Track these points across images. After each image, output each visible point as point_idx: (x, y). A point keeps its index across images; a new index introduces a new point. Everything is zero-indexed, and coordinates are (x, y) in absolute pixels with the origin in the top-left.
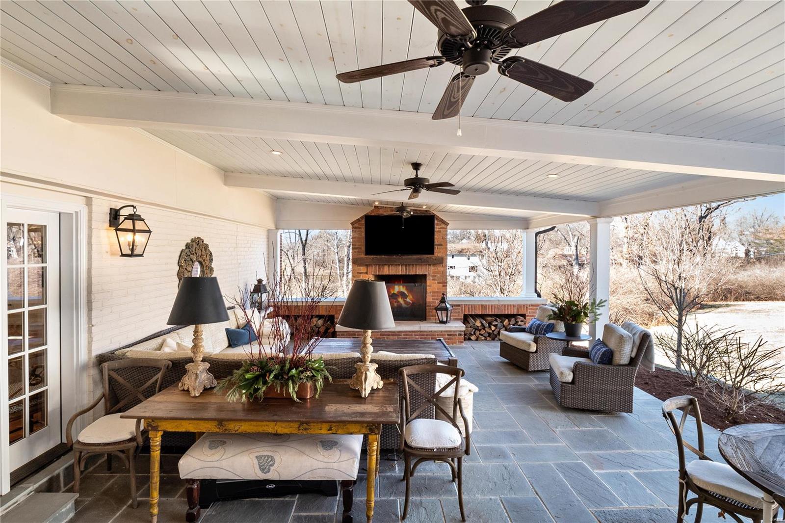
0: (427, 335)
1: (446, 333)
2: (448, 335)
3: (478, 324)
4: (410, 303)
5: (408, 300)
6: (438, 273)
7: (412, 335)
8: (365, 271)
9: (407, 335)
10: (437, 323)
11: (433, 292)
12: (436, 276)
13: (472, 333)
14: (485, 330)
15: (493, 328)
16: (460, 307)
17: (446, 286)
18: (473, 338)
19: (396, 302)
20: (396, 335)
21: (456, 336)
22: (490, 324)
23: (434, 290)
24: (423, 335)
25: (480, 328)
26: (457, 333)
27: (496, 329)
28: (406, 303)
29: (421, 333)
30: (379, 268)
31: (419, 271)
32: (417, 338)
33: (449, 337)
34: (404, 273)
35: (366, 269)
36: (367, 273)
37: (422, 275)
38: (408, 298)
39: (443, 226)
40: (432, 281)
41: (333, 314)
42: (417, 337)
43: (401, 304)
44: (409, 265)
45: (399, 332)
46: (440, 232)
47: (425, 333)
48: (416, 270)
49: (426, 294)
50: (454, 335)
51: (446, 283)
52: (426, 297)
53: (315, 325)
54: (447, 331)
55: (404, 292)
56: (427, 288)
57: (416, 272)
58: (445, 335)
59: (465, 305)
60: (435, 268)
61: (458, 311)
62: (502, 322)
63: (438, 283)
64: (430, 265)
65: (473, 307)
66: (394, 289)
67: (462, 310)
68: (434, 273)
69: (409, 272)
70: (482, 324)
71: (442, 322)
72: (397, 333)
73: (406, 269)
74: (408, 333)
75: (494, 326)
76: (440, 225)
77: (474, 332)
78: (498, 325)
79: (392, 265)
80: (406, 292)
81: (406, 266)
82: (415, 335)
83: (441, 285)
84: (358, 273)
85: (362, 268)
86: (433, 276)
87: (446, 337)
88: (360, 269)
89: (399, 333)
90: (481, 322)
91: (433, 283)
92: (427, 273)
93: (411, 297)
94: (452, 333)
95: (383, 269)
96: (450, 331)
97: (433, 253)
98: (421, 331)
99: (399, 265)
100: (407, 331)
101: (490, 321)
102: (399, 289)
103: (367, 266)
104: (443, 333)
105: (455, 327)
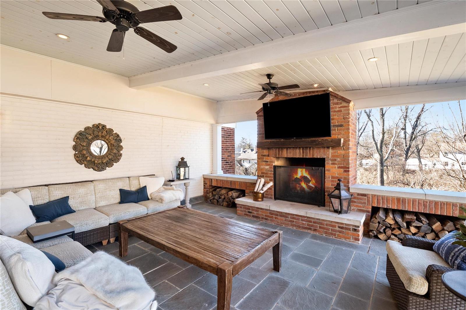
0: (314, 222)
1: (337, 225)
2: (339, 227)
3: (390, 220)
4: (313, 187)
5: (311, 184)
6: (338, 157)
7: (298, 219)
8: (267, 154)
9: (293, 218)
10: (330, 211)
11: (333, 177)
12: (335, 160)
13: (382, 230)
14: (400, 230)
15: (413, 230)
16: (366, 197)
17: (349, 171)
18: (381, 236)
19: (299, 187)
20: (284, 216)
21: (350, 230)
22: (409, 224)
23: (334, 175)
24: (311, 222)
25: (393, 226)
26: (351, 227)
27: (419, 232)
28: (309, 187)
29: (308, 219)
30: (279, 151)
31: (317, 154)
32: (303, 224)
33: (340, 230)
34: (301, 157)
35: (268, 152)
36: (268, 156)
37: (320, 158)
38: (310, 183)
39: (344, 104)
40: (331, 166)
41: (245, 189)
42: (304, 222)
43: (304, 188)
44: (307, 148)
45: (286, 213)
46: (340, 111)
47: (313, 220)
48: (313, 153)
49: (325, 179)
50: (346, 229)
51: (348, 168)
52: (325, 182)
53: (231, 197)
54: (338, 223)
55: (307, 177)
56: (326, 172)
57: (313, 155)
58: (335, 226)
59: (374, 196)
60: (335, 151)
61: (363, 201)
62: (430, 225)
63: (339, 167)
64: (328, 148)
65: (387, 199)
66: (297, 173)
67: (368, 201)
68: (333, 156)
69: (307, 155)
70: (396, 222)
71: (336, 211)
72: (284, 215)
73: (303, 152)
74: (295, 216)
75: (416, 227)
76: (341, 103)
77: (384, 230)
78: (423, 228)
79: (290, 148)
80: (309, 177)
81: (303, 149)
82: (302, 220)
83: (342, 170)
84: (262, 155)
85: (265, 151)
86: (332, 160)
87: (337, 229)
88: (263, 152)
89: (287, 215)
90: (394, 219)
91: (332, 167)
92: (325, 157)
93: (314, 182)
94: (344, 226)
95: (282, 152)
96: (342, 224)
97: (329, 135)
98: (308, 217)
99: (297, 148)
100: (293, 215)
101: (408, 220)
102: (302, 173)
103: (269, 148)
104: (333, 224)
105: (348, 220)
